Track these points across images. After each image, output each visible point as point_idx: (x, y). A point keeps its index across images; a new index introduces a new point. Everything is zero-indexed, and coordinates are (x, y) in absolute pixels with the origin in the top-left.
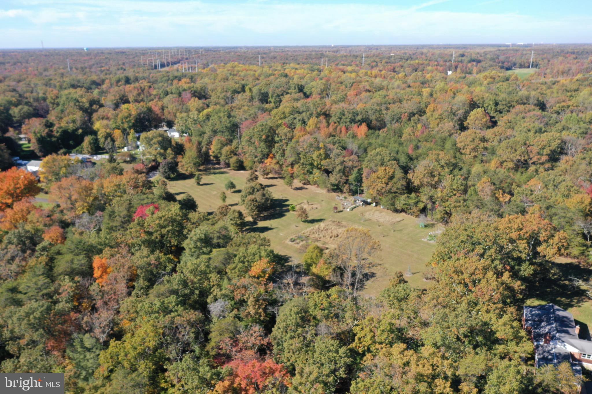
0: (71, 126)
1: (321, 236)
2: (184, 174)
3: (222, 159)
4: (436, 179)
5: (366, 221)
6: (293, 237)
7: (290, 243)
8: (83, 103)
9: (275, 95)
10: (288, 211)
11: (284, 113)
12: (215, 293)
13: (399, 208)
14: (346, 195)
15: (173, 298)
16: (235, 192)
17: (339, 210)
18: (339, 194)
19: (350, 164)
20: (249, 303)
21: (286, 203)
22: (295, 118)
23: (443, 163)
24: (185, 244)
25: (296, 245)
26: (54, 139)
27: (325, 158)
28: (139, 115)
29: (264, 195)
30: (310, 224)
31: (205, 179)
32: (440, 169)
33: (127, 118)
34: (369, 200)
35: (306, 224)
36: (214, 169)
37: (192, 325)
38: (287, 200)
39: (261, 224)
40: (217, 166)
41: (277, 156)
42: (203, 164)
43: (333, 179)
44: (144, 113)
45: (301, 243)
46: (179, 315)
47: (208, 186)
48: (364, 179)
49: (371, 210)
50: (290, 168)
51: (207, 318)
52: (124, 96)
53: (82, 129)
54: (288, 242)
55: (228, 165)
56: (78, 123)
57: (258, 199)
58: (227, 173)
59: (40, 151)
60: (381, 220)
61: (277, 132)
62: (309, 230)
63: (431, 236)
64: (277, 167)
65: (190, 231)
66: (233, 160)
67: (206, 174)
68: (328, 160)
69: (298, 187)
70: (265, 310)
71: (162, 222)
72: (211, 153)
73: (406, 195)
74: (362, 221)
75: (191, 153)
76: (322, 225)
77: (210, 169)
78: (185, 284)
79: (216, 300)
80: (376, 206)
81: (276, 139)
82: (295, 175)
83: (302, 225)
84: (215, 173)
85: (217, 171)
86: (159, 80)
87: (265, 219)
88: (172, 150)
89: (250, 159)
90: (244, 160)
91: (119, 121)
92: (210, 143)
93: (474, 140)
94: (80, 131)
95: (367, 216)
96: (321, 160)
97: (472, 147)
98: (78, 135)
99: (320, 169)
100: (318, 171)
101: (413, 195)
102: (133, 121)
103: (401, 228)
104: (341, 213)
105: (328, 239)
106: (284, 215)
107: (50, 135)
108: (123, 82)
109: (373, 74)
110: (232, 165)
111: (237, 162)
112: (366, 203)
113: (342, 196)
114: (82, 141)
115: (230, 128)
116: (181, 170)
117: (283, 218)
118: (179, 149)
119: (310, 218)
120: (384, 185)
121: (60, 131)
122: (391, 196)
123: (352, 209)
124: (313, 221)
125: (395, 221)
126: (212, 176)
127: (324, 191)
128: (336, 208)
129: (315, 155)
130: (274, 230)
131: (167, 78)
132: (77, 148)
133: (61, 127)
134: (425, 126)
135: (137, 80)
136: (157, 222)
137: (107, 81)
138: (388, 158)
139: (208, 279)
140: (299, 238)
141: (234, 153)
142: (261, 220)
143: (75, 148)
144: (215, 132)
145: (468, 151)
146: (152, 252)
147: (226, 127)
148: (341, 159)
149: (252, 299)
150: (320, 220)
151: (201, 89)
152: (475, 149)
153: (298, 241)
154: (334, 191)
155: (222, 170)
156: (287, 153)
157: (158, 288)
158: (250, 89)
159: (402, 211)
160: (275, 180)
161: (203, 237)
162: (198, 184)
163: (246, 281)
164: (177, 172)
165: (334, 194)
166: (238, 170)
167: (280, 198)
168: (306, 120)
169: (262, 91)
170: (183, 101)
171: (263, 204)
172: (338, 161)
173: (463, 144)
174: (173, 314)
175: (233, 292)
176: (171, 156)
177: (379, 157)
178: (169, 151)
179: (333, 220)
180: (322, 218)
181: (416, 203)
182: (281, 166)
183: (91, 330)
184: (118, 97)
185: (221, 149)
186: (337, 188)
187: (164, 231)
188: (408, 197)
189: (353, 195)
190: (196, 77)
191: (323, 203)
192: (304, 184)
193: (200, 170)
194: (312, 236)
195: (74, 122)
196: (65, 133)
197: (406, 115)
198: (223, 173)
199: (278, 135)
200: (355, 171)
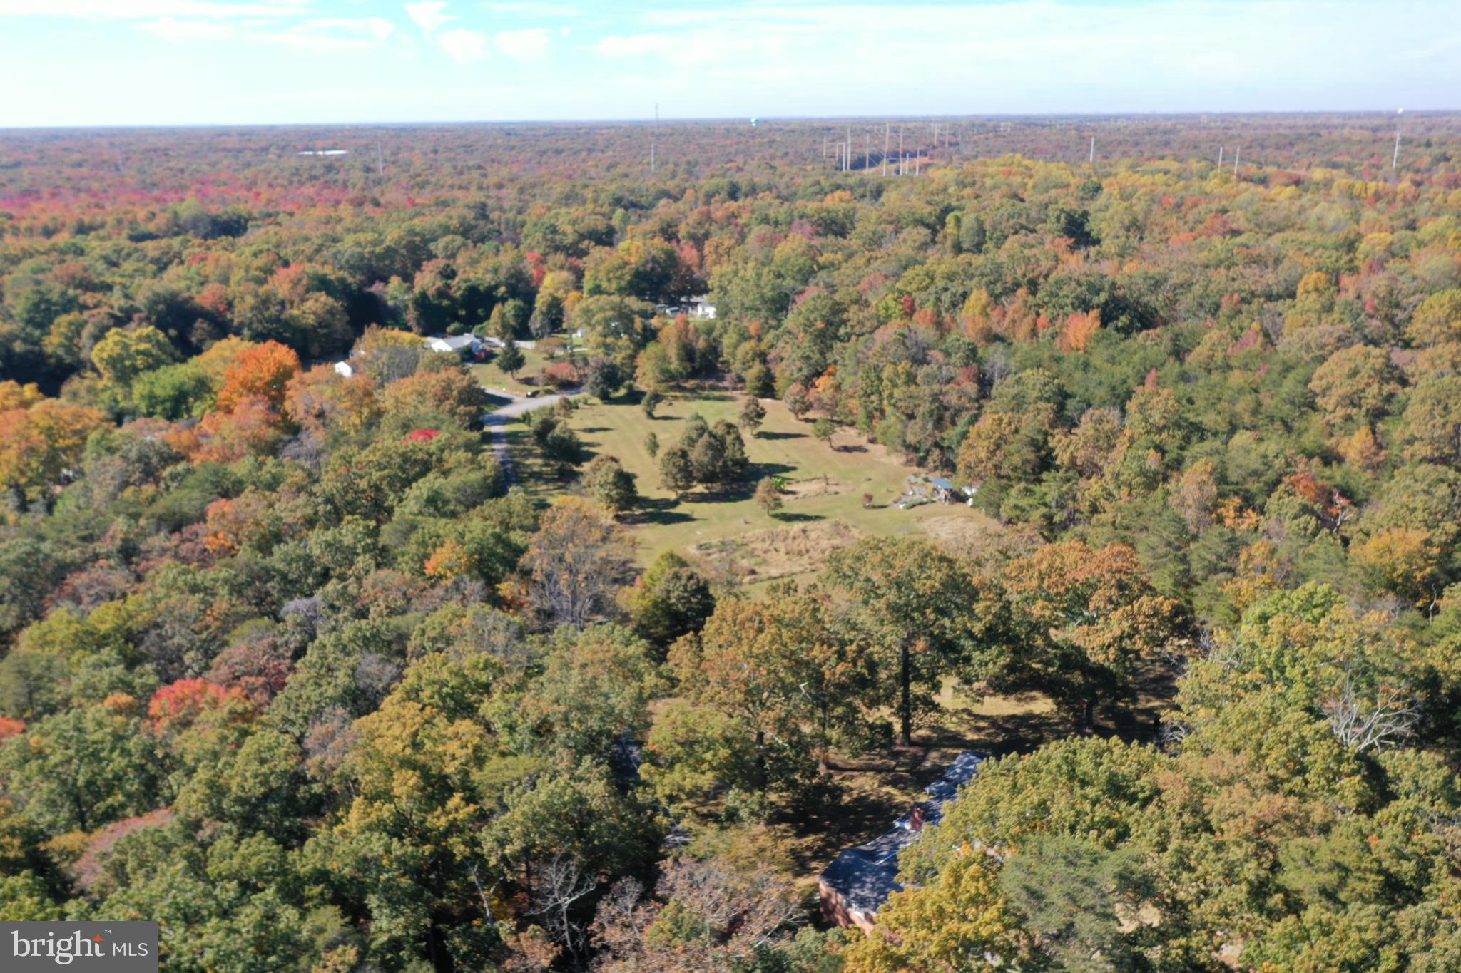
2: (642, 393)
3: (734, 368)
5: (913, 533)
9: (998, 234)
17: (876, 502)
26: (445, 302)
27: (909, 383)
29: (711, 447)
30: (782, 523)
31: (675, 407)
35: (774, 520)
36: (713, 388)
40: (718, 383)
42: (695, 376)
45: (715, 555)
49: (951, 514)
53: (509, 284)
55: (741, 384)
56: (504, 275)
58: (731, 399)
61: (845, 316)
64: (826, 395)
66: (754, 373)
67: (686, 398)
69: (850, 445)
73: (1023, 486)
76: (800, 527)
77: (704, 389)
80: (975, 506)
81: (842, 331)
83: (764, 521)
84: (707, 398)
85: (717, 394)
86: (800, 193)
89: (787, 373)
90: (777, 374)
91: (601, 277)
97: (1344, 391)
98: (494, 296)
104: (877, 511)
107: (441, 294)
108: (724, 194)
110: (748, 384)
111: (761, 378)
117: (741, 503)
119: (796, 511)
120: (985, 456)
123: (913, 506)
124: (792, 518)
128: (869, 498)
129: (885, 373)
130: (692, 523)
131: (816, 189)
135: (753, 191)
137: (689, 192)
138: (1035, 394)
140: (723, 544)
141: (761, 356)
142: (690, 501)
145: (1333, 401)
147: (763, 298)
150: (817, 518)
152: (1353, 401)
153: (712, 549)
155: (726, 393)
159: (1010, 521)
162: (648, 415)
172: (926, 391)
180: (823, 514)
194: (753, 546)
195: (496, 271)
196: (472, 290)
197: (1236, 296)
198: (723, 399)
199: (846, 323)
200: (963, 419)
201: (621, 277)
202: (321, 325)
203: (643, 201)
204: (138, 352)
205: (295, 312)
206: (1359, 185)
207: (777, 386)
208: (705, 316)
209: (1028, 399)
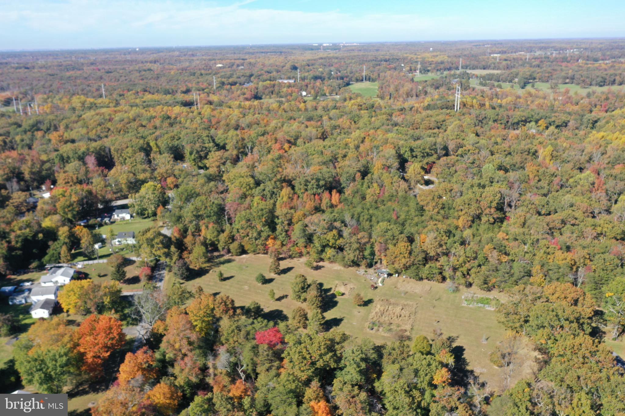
0: (28, 232)
1: (387, 318)
2: (193, 270)
5: (404, 294)
6: (368, 324)
7: (372, 331)
10: (334, 296)
13: (423, 277)
14: (364, 268)
16: (265, 283)
18: (358, 268)
19: (363, 241)
25: (379, 333)
30: (366, 307)
35: (363, 307)
36: (217, 257)
39: (329, 315)
40: (217, 253)
41: (281, 237)
43: (350, 255)
45: (381, 330)
50: (296, 247)
55: (229, 251)
62: (373, 314)
63: (465, 300)
68: (341, 240)
75: (199, 247)
76: (377, 306)
77: (213, 258)
80: (399, 276)
81: (277, 221)
83: (361, 309)
85: (222, 259)
88: (176, 247)
90: (245, 244)
92: (197, 229)
96: (336, 240)
99: (335, 247)
106: (337, 302)
112: (390, 275)
113: (362, 271)
114: (46, 247)
115: (218, 211)
117: (338, 305)
121: (19, 240)
122: (414, 268)
124: (366, 304)
128: (373, 286)
129: (328, 236)
130: (345, 321)
134: (381, 185)
140: (374, 324)
141: (233, 239)
147: (214, 212)
150: (370, 301)
151: (100, 149)
155: (226, 258)
159: (426, 279)
162: (222, 279)
166: (240, 255)
178: (173, 249)
179: (380, 298)
180: (369, 298)
185: (217, 236)
186: (355, 264)
192: (318, 262)
194: (382, 320)
198: (229, 261)
199: (278, 217)
200: (368, 246)
201: (73, 210)
207: (246, 248)
208: (123, 219)
209: (395, 235)
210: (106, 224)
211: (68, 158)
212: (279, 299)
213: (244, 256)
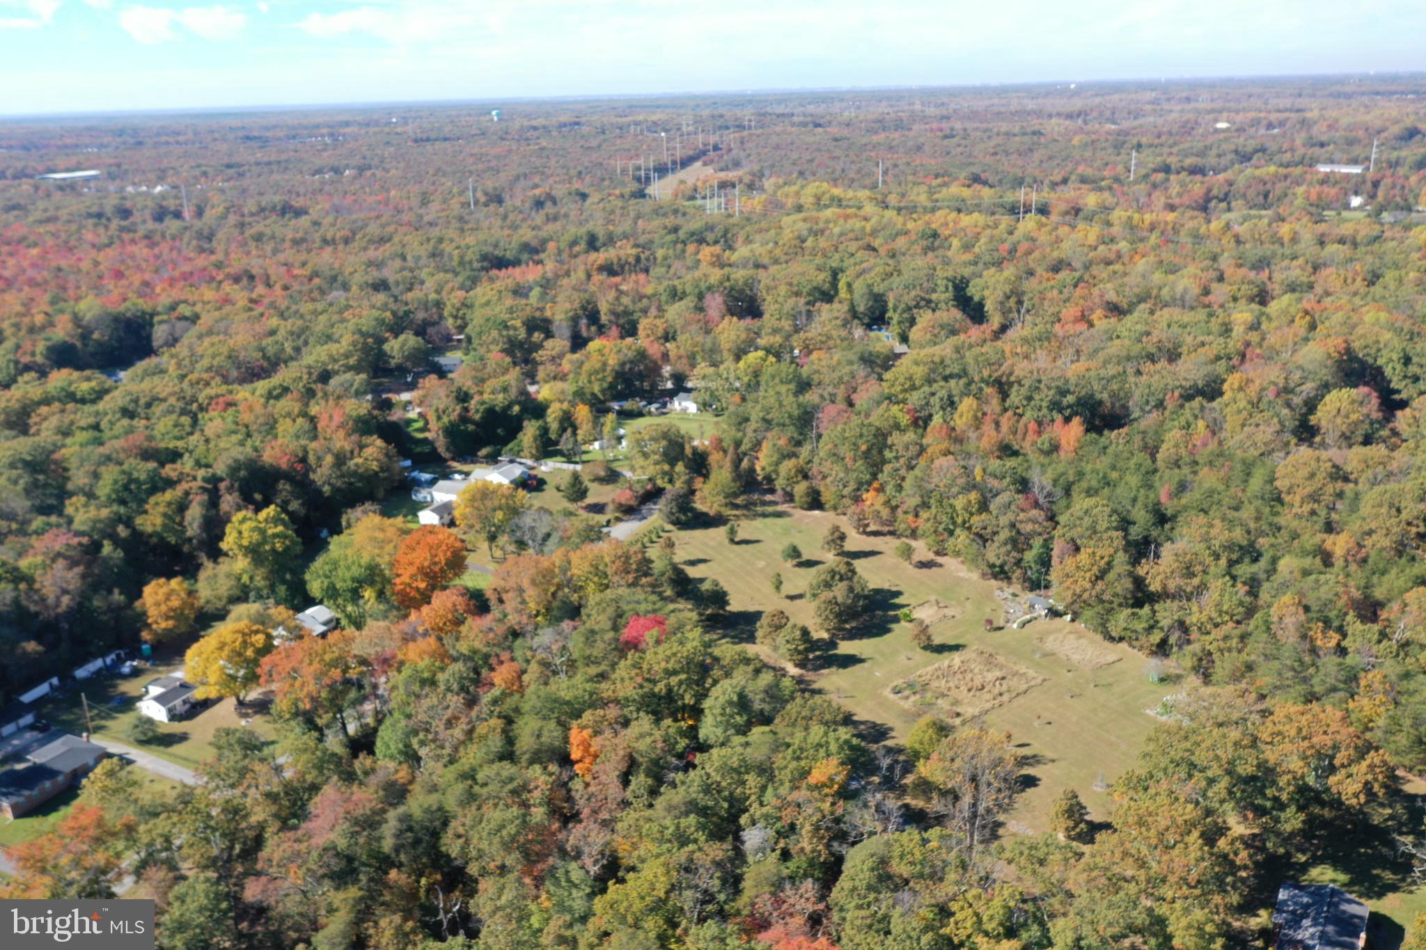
0: (500, 400)
1: (951, 684)
2: (705, 514)
3: (779, 483)
4: (1196, 581)
5: (1045, 655)
6: (899, 682)
7: (892, 696)
8: (515, 329)
9: (902, 306)
10: (896, 620)
11: (910, 378)
12: (752, 810)
13: (1114, 634)
14: (1016, 587)
15: (692, 819)
16: (800, 565)
17: (995, 625)
18: (1004, 584)
19: (1028, 528)
20: (804, 832)
21: (897, 601)
22: (933, 394)
23: (1216, 544)
24: (706, 704)
25: (902, 703)
26: (471, 427)
27: (980, 511)
28: (623, 364)
29: (851, 589)
30: (935, 655)
31: (747, 528)
32: (1209, 560)
33: (597, 372)
34: (1061, 608)
35: (928, 653)
36: (764, 503)
37: (718, 864)
38: (898, 594)
39: (846, 648)
40: (768, 497)
41: (889, 489)
42: (743, 493)
43: (993, 553)
44: (631, 362)
45: (913, 698)
46: (700, 849)
47: (750, 546)
48: (1055, 561)
49: (1060, 630)
50: (910, 517)
51: (739, 855)
52: (588, 302)
53: (519, 403)
54: (887, 693)
55: (789, 497)
56: (513, 393)
57: (840, 600)
58: (788, 514)
59: (448, 449)
60: (1076, 657)
61: (889, 442)
62: (930, 669)
63: (1165, 705)
64: (885, 513)
65: (715, 682)
66: (800, 489)
67: (746, 517)
68: (984, 516)
69: (924, 559)
70: (828, 846)
71: (670, 666)
72: (758, 468)
73: (1129, 611)
74: (1037, 656)
75: (722, 474)
76: (956, 658)
77: (755, 504)
78: (707, 789)
79: (754, 823)
80: (1073, 620)
81: (888, 454)
82: (920, 532)
83: (921, 656)
84: (764, 515)
85: (770, 509)
87: (852, 635)
88: (685, 466)
89: (834, 489)
90: (822, 489)
91: (583, 380)
92: (757, 445)
93: (1312, 475)
94: (516, 408)
95: (1050, 644)
96: (972, 514)
97: (1309, 490)
98: (511, 417)
99: (969, 528)
100: (966, 533)
101: (1146, 609)
102: (609, 379)
103: (1110, 680)
104: (998, 633)
105: (963, 694)
106: (889, 631)
107: (464, 419)
108: (582, 246)
109: (1147, 222)
110: (797, 498)
111: (808, 494)
112: (1054, 613)
113: (1008, 591)
114: (519, 428)
115: (799, 418)
116: (699, 506)
117: (887, 637)
118: (699, 464)
119: (937, 640)
120: (1088, 585)
121: (482, 408)
122: (1099, 608)
123: (1024, 625)
124: (941, 649)
125: (1103, 660)
126: (759, 523)
127: (975, 576)
128: (990, 622)
129: (959, 503)
130: (865, 665)
132: (510, 446)
133: (483, 403)
134: (1214, 429)
135: (610, 238)
136: (663, 664)
137: (550, 243)
138: (1105, 525)
139: (743, 783)
140: (910, 685)
141: (803, 473)
142: (843, 639)
143: (506, 444)
144: (767, 422)
145: (1298, 498)
146: (658, 721)
147: (790, 417)
148: (1010, 516)
149: (808, 827)
150: (957, 648)
151: (746, 284)
152: (1314, 497)
153: (907, 693)
154: (995, 576)
155: (780, 508)
156: (907, 484)
157: (669, 796)
158: (849, 285)
159: (1121, 639)
160: (879, 540)
161: (735, 698)
162: (732, 541)
163: (802, 795)
164: (693, 510)
165: (993, 582)
166: (810, 509)
167: (886, 586)
168: (956, 399)
169: (876, 290)
170: (706, 323)
171: (849, 607)
172: (1004, 520)
173: (1287, 482)
174: (691, 847)
175: (780, 809)
176: (684, 478)
177: (1087, 521)
178: (680, 467)
179: (982, 648)
180: (961, 642)
181: (1150, 628)
182: (894, 509)
183: (578, 855)
184: (577, 305)
185: (777, 464)
186: (1000, 573)
187: (674, 680)
188: (1134, 614)
189: (1031, 590)
190: (736, 230)
191: (968, 604)
192: (937, 553)
193: (736, 507)
194: (934, 684)
195: (505, 389)
196: (491, 412)
197: (1176, 394)
198: (779, 515)
199: (890, 447)
200: (1037, 542)
201: (603, 379)
202: (382, 469)
203: (509, 255)
204: (275, 536)
205: (360, 461)
206: (1136, 216)
207: (823, 499)
208: (684, 410)
209: (1099, 528)
210: (650, 413)
211: (684, 293)
212: (792, 598)
213: (817, 512)
